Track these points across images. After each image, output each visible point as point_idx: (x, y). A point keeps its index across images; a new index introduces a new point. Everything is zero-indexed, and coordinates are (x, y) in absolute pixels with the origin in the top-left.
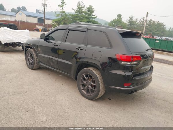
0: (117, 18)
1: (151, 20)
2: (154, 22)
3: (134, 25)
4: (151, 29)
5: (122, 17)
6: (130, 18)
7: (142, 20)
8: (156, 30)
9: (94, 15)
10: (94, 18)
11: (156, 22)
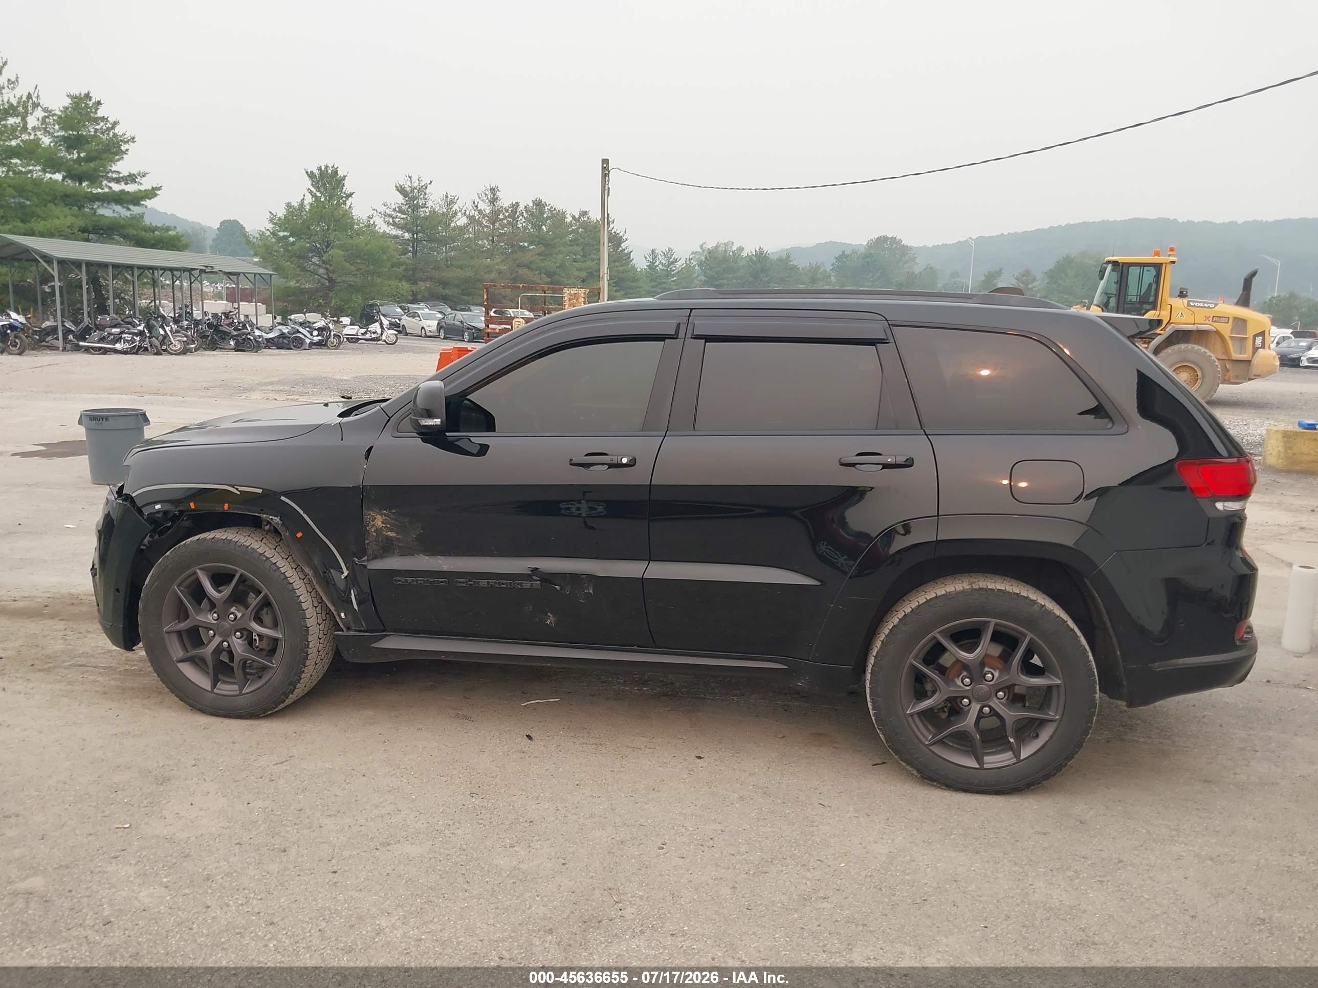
0: (309, 199)
1: (539, 204)
2: (558, 217)
3: (442, 242)
4: (550, 264)
5: (348, 187)
6: (401, 190)
7: (486, 208)
8: (584, 274)
9: (131, 178)
10: (137, 199)
11: (569, 219)
